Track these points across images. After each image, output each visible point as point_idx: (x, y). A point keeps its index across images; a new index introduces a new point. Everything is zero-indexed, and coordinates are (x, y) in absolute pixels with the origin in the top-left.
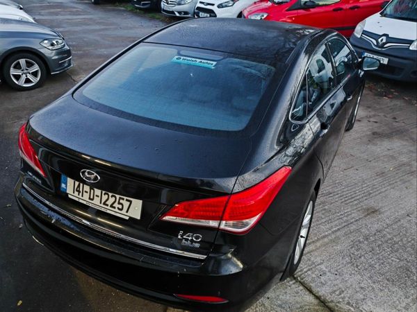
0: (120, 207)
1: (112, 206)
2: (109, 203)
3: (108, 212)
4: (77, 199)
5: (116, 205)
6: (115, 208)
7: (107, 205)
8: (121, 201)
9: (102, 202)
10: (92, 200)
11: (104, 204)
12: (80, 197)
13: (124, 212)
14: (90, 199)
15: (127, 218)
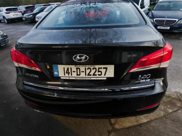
0: (100, 73)
1: (94, 75)
2: (92, 73)
3: (92, 79)
4: (68, 78)
5: (97, 73)
6: (96, 75)
7: (91, 75)
8: (100, 70)
9: (87, 75)
10: (80, 75)
11: (89, 75)
12: (70, 75)
13: (103, 75)
14: (77, 75)
15: (105, 79)
